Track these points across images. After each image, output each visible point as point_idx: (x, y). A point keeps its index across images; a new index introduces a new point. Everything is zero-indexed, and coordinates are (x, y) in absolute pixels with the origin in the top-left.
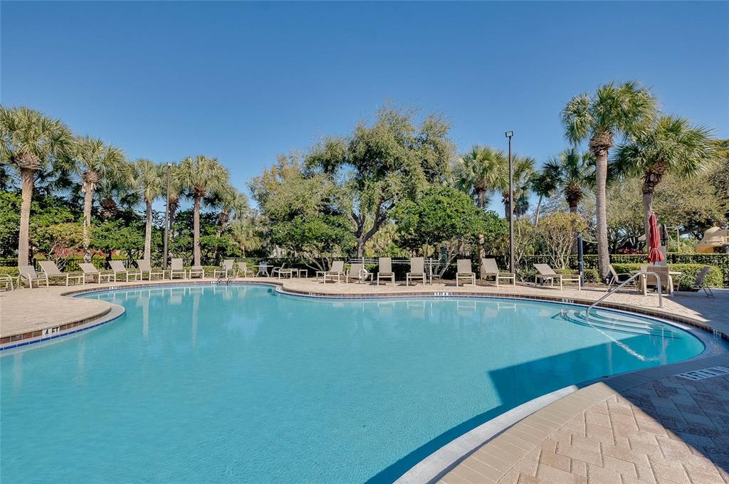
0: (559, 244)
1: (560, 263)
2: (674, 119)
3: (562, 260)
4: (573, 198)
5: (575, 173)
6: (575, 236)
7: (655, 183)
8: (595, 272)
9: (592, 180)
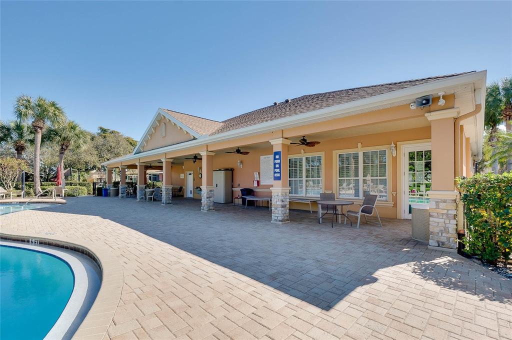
0: (9, 176)
1: (9, 186)
2: (74, 123)
3: (11, 185)
4: (20, 149)
5: (21, 135)
6: (20, 172)
7: (65, 150)
8: (32, 191)
9: (32, 142)
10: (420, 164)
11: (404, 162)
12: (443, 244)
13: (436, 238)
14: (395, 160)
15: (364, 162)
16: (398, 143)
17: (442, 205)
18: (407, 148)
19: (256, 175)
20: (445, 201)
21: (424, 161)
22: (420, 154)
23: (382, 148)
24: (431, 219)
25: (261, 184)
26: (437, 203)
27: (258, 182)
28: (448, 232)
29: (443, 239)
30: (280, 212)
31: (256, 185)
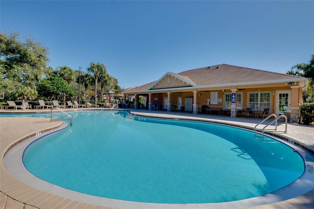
10: (283, 99)
11: (277, 97)
12: (294, 121)
13: (292, 120)
14: (274, 97)
15: (261, 96)
16: (275, 90)
17: (294, 111)
18: (279, 92)
19: (208, 100)
20: (295, 110)
21: (285, 97)
22: (284, 95)
23: (268, 92)
24: (291, 115)
25: (211, 104)
26: (293, 110)
27: (210, 103)
28: (296, 118)
29: (294, 120)
30: (234, 114)
31: (208, 104)
